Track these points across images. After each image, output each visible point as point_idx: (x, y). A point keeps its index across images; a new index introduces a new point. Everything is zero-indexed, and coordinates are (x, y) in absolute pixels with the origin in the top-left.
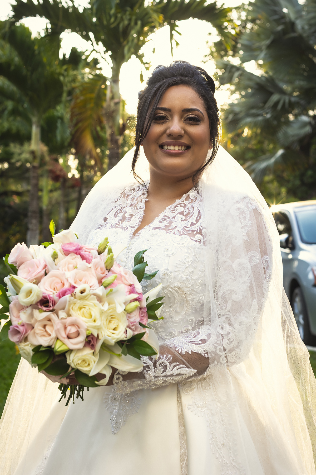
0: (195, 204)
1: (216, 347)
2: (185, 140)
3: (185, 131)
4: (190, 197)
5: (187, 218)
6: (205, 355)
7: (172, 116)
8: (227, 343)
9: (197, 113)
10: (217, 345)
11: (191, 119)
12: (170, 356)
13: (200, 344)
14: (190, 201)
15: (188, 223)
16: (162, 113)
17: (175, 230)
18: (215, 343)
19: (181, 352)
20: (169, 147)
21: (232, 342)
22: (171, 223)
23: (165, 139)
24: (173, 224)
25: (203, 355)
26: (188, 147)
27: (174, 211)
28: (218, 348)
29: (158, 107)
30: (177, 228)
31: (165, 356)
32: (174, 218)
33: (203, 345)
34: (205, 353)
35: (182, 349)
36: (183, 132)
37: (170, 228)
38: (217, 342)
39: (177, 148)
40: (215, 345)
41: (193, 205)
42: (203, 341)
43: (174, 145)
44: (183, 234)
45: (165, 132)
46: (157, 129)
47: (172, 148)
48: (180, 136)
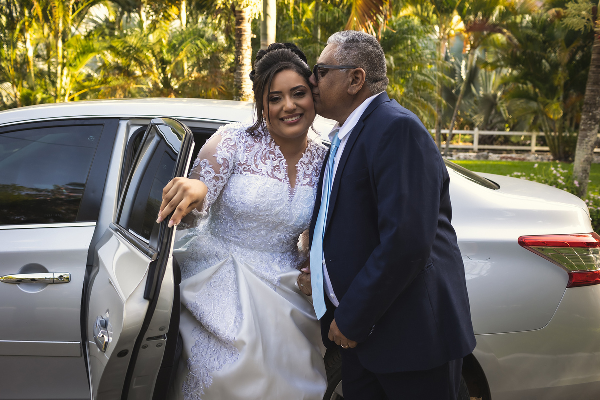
2: (299, 112)
3: (297, 105)
7: (284, 96)
9: (301, 88)
11: (298, 94)
16: (276, 96)
20: (288, 120)
23: (283, 115)
26: (301, 115)
29: (271, 92)
36: (295, 107)
39: (294, 119)
43: (292, 117)
45: (282, 109)
46: (275, 108)
47: (291, 120)
48: (295, 110)
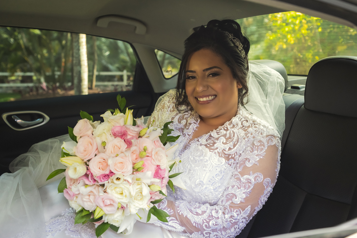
0: (236, 130)
1: (204, 222)
4: (233, 122)
5: (227, 142)
6: (193, 224)
8: (213, 224)
10: (205, 222)
12: (172, 211)
13: (195, 214)
14: (232, 126)
15: (227, 147)
16: (191, 75)
17: (216, 151)
18: (204, 219)
19: (179, 212)
21: (217, 225)
22: (214, 143)
24: (215, 145)
25: (192, 223)
27: (219, 133)
28: (205, 224)
30: (218, 150)
31: (169, 209)
32: (217, 139)
33: (196, 216)
34: (194, 222)
35: (182, 211)
37: (212, 148)
38: (207, 220)
40: (204, 221)
41: (234, 131)
42: (197, 214)
44: (222, 156)
